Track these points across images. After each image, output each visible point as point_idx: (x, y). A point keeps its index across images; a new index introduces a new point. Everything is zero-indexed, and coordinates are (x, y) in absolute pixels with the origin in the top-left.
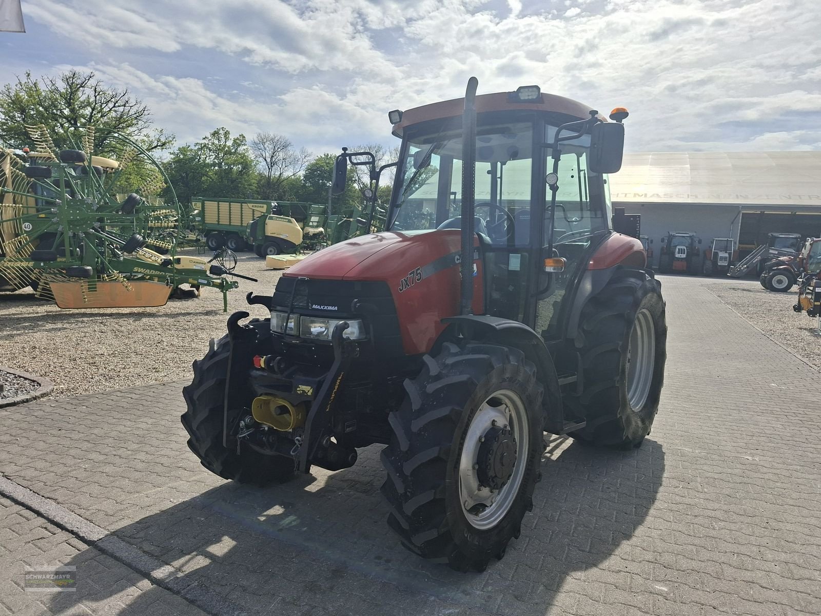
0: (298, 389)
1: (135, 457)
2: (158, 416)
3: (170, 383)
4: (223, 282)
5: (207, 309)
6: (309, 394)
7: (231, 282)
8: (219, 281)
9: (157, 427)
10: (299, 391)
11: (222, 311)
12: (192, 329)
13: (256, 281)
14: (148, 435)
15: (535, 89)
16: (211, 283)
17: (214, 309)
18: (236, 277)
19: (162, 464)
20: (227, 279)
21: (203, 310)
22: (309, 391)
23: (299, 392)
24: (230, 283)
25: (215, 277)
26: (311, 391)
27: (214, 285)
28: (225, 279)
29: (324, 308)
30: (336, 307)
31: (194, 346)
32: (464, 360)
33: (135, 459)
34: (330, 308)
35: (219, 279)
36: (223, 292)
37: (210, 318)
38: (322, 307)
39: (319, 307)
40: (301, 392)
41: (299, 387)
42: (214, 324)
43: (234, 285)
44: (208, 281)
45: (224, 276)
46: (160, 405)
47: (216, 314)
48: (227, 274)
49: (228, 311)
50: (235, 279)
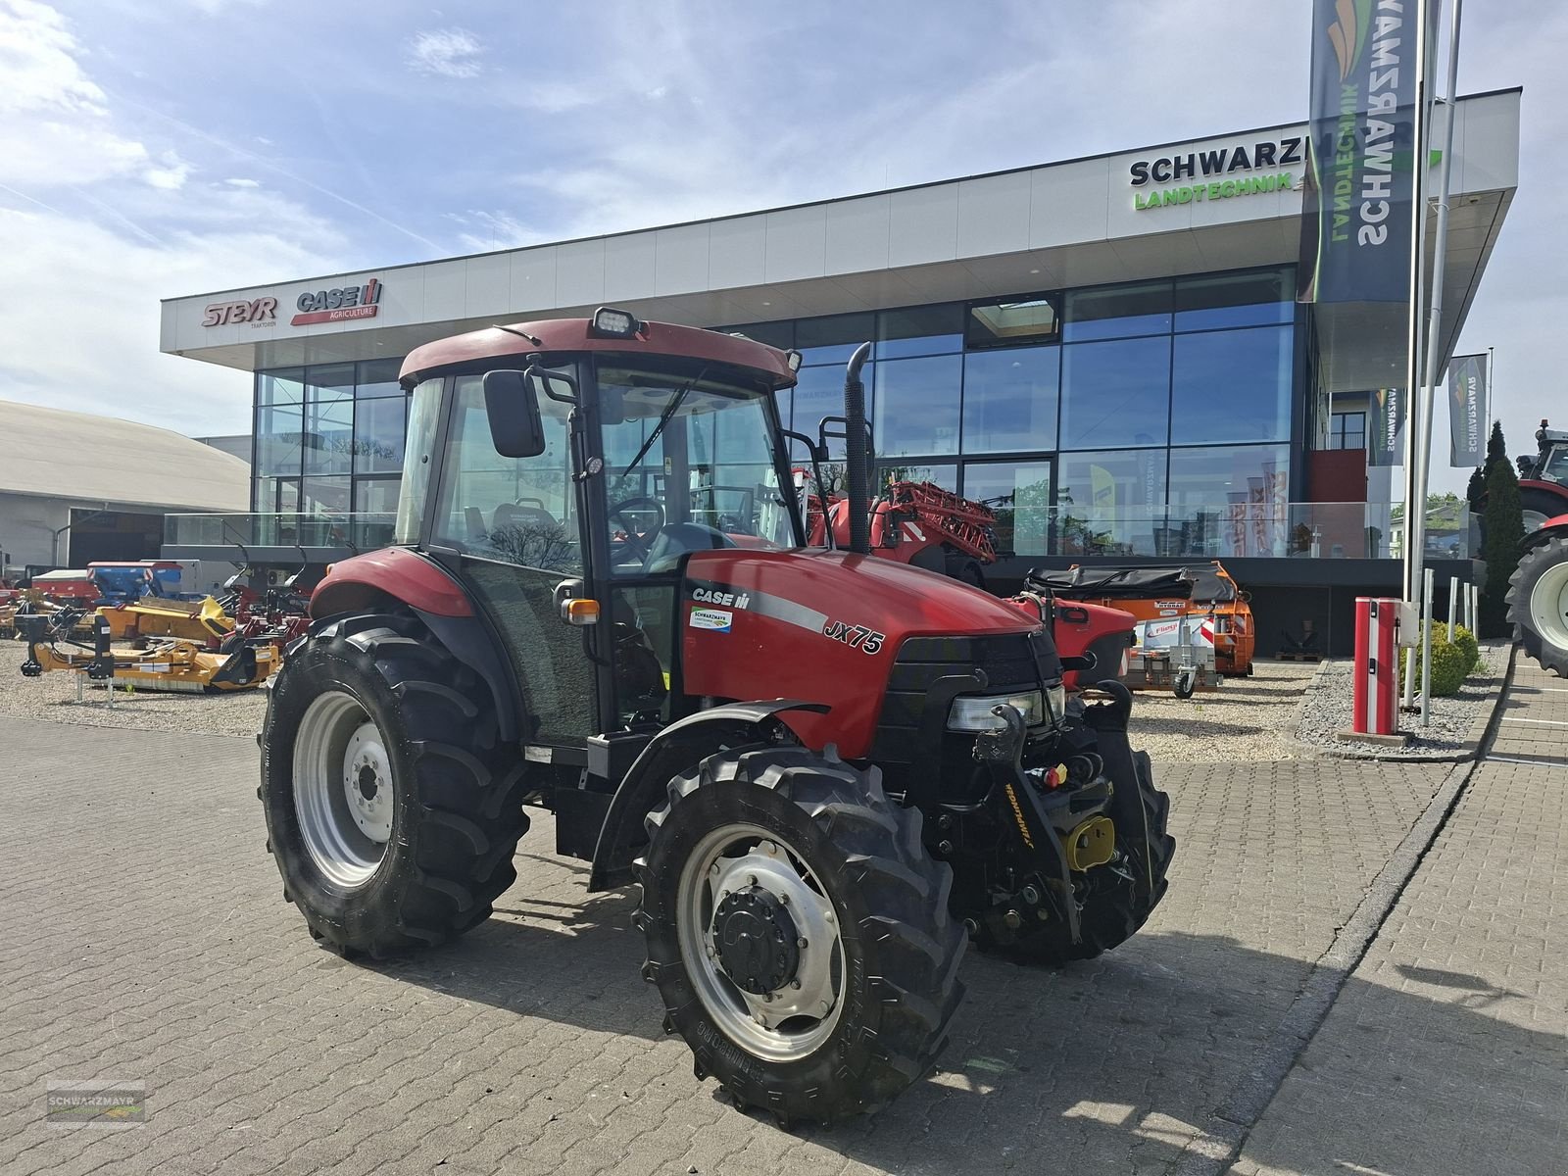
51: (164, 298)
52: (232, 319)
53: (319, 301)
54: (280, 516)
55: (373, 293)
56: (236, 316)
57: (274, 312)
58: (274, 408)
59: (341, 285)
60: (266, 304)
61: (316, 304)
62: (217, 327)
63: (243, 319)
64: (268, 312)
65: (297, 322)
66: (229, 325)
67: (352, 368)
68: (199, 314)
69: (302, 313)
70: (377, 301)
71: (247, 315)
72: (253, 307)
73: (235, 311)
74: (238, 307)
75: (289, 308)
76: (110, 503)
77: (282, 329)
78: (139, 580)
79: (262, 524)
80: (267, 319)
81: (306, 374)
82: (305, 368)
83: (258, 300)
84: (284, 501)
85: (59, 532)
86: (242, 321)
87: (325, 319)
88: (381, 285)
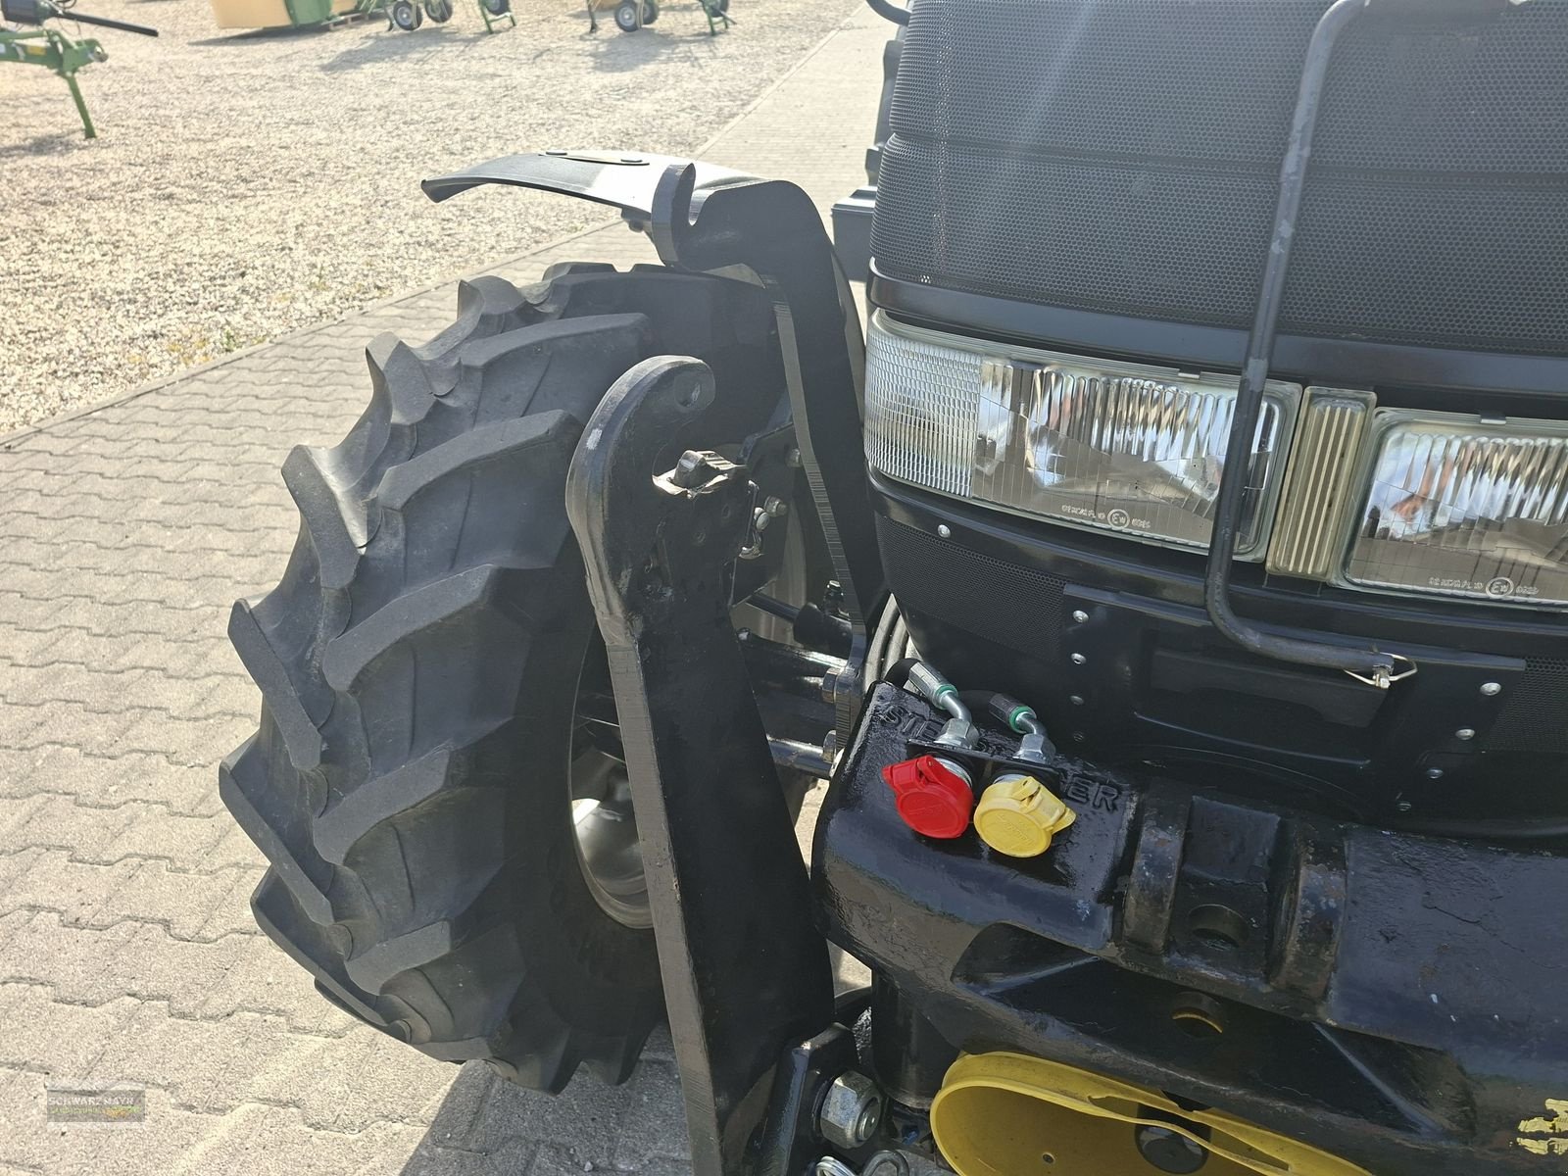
1: (28, 898)
2: (40, 611)
3: (26, 437)
4: (54, 44)
5: (33, 132)
7: (79, 43)
8: (41, 43)
9: (57, 675)
10: (1538, 1136)
11: (81, 136)
12: (17, 204)
13: (153, 33)
14: (42, 734)
16: (19, 50)
17: (56, 131)
18: (93, 27)
19: (166, 924)
20: (63, 33)
21: (22, 135)
24: (76, 47)
25: (26, 29)
27: (31, 57)
28: (58, 34)
31: (45, 267)
33: (33, 908)
35: (39, 35)
36: (64, 77)
37: (54, 161)
42: (76, 182)
43: (90, 52)
44: (8, 45)
45: (51, 24)
46: (30, 552)
47: (68, 147)
48: (59, 16)
49: (97, 132)
50: (89, 32)
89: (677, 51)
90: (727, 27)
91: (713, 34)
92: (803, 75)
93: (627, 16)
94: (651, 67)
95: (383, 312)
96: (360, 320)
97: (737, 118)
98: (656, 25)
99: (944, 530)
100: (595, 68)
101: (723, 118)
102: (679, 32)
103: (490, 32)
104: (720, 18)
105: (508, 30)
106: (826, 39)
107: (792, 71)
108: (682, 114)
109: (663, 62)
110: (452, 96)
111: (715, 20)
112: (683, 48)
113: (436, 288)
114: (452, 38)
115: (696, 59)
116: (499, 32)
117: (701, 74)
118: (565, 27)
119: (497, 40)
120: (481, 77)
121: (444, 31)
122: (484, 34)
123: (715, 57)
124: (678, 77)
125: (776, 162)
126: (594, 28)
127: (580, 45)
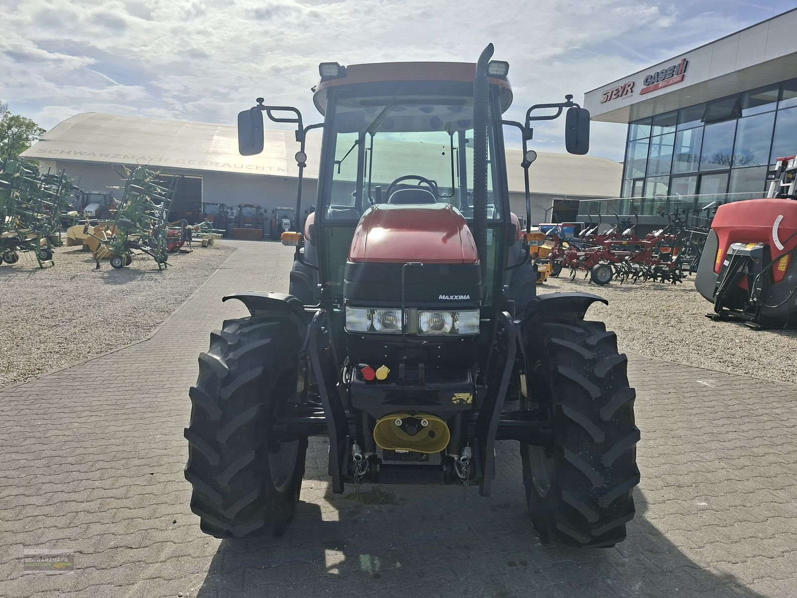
0: (453, 399)
6: (469, 401)
15: (504, 65)
22: (468, 399)
23: (455, 402)
26: (471, 398)
29: (454, 297)
30: (468, 296)
32: (601, 339)
34: (461, 297)
38: (452, 297)
39: (447, 298)
40: (458, 401)
41: (455, 396)
51: (586, 92)
52: (613, 97)
53: (654, 78)
54: (633, 199)
55: (683, 67)
56: (615, 95)
57: (633, 89)
58: (637, 141)
59: (666, 67)
60: (629, 86)
61: (652, 81)
62: (607, 102)
63: (618, 96)
64: (629, 90)
65: (643, 93)
66: (612, 100)
67: (676, 114)
68: (600, 97)
69: (646, 87)
70: (685, 72)
71: (620, 94)
72: (622, 89)
73: (615, 92)
74: (616, 90)
75: (640, 86)
76: (567, 196)
77: (636, 98)
78: (556, 232)
79: (625, 204)
80: (629, 94)
81: (652, 121)
82: (652, 117)
83: (626, 84)
84: (636, 192)
85: (548, 210)
86: (617, 97)
87: (657, 88)
88: (687, 62)
89: (145, 276)
90: (166, 267)
91: (161, 270)
92: (210, 286)
93: (117, 262)
94: (134, 283)
95: (48, 377)
96: (38, 381)
97: (186, 302)
98: (131, 266)
99: (363, 337)
100: (106, 283)
101: (179, 302)
102: (143, 269)
103: (42, 268)
104: (163, 264)
105: (50, 267)
106: (215, 273)
107: (204, 284)
108: (158, 301)
109: (139, 281)
110: (33, 295)
111: (161, 264)
112: (146, 275)
113: (70, 368)
114: (20, 270)
115: (156, 279)
116: (46, 268)
117: (161, 285)
118: (81, 266)
119: (46, 271)
120: (45, 287)
121: (13, 267)
122: (38, 269)
123: (164, 279)
124: (150, 287)
125: (210, 317)
126: (98, 267)
127: (93, 274)
